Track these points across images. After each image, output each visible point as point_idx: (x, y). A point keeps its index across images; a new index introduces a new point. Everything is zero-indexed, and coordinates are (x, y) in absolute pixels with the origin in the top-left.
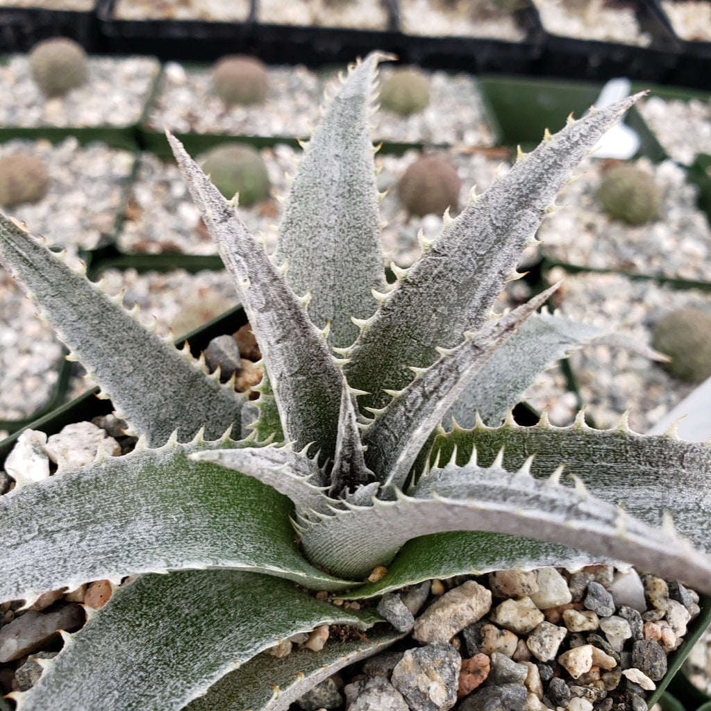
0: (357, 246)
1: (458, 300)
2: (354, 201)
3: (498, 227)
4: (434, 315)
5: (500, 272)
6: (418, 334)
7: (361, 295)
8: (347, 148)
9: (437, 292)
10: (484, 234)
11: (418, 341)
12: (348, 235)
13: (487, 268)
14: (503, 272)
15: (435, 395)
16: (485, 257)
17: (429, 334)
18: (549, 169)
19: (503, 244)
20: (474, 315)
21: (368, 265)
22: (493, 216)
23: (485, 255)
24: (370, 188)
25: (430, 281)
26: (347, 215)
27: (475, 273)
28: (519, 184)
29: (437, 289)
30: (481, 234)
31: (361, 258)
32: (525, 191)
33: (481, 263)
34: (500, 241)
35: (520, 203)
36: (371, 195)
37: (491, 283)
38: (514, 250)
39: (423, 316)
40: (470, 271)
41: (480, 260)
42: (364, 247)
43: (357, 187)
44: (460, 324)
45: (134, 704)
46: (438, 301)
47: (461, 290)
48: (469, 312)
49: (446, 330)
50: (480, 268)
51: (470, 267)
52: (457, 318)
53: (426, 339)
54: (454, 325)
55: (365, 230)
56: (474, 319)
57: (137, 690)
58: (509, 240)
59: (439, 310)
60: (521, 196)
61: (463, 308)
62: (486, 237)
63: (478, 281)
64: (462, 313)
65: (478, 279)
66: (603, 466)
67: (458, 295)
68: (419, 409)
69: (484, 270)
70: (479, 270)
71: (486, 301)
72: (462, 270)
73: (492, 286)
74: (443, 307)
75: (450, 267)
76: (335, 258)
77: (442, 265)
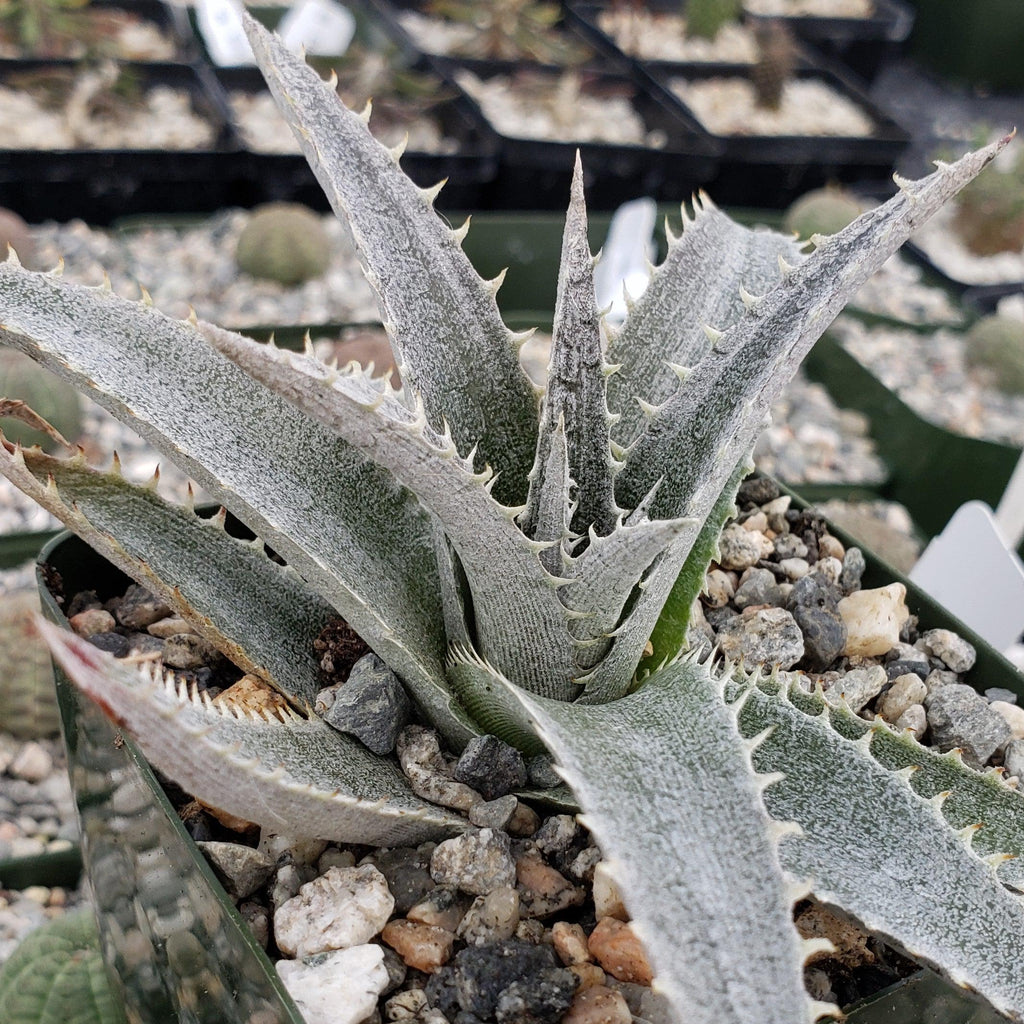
0: (240, 396)
1: (445, 307)
2: (172, 356)
3: (386, 211)
4: (443, 345)
5: (443, 245)
6: (450, 380)
7: (305, 444)
8: (71, 316)
9: (422, 319)
10: (386, 228)
11: (455, 388)
12: (215, 397)
13: (428, 253)
14: (446, 242)
15: (584, 371)
16: (414, 246)
17: (457, 370)
18: (335, 126)
19: (410, 220)
20: (474, 303)
21: (275, 403)
22: (368, 205)
23: (411, 245)
24: (169, 325)
25: (409, 315)
26: (185, 378)
27: (427, 268)
28: (340, 159)
29: (420, 317)
30: (383, 229)
31: (259, 404)
32: (355, 160)
33: (418, 254)
34: (404, 221)
35: (368, 174)
36: (180, 331)
37: (448, 263)
38: (425, 216)
39: (436, 357)
40: (420, 271)
41: (415, 251)
42: (249, 389)
43: (154, 339)
44: (473, 327)
45: (866, 826)
46: (432, 327)
47: (436, 296)
48: (465, 308)
49: (468, 347)
50: (423, 259)
51: (416, 268)
52: (464, 325)
53: (459, 376)
54: (468, 333)
55: (226, 370)
56: (479, 308)
57: (843, 828)
58: (407, 213)
59: (442, 336)
60: (359, 167)
61: (457, 309)
62: (390, 228)
63: (438, 272)
64: (462, 315)
65: (435, 271)
66: (676, 316)
67: (440, 304)
68: (580, 406)
69: (428, 258)
70: (426, 263)
71: (469, 280)
72: (414, 278)
73: (454, 263)
74: (441, 329)
75: (403, 284)
76: (237, 434)
77: (399, 290)
